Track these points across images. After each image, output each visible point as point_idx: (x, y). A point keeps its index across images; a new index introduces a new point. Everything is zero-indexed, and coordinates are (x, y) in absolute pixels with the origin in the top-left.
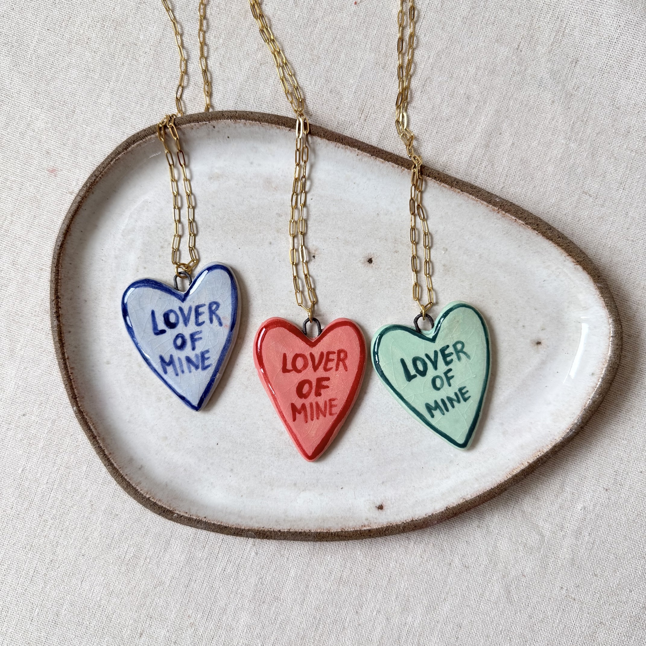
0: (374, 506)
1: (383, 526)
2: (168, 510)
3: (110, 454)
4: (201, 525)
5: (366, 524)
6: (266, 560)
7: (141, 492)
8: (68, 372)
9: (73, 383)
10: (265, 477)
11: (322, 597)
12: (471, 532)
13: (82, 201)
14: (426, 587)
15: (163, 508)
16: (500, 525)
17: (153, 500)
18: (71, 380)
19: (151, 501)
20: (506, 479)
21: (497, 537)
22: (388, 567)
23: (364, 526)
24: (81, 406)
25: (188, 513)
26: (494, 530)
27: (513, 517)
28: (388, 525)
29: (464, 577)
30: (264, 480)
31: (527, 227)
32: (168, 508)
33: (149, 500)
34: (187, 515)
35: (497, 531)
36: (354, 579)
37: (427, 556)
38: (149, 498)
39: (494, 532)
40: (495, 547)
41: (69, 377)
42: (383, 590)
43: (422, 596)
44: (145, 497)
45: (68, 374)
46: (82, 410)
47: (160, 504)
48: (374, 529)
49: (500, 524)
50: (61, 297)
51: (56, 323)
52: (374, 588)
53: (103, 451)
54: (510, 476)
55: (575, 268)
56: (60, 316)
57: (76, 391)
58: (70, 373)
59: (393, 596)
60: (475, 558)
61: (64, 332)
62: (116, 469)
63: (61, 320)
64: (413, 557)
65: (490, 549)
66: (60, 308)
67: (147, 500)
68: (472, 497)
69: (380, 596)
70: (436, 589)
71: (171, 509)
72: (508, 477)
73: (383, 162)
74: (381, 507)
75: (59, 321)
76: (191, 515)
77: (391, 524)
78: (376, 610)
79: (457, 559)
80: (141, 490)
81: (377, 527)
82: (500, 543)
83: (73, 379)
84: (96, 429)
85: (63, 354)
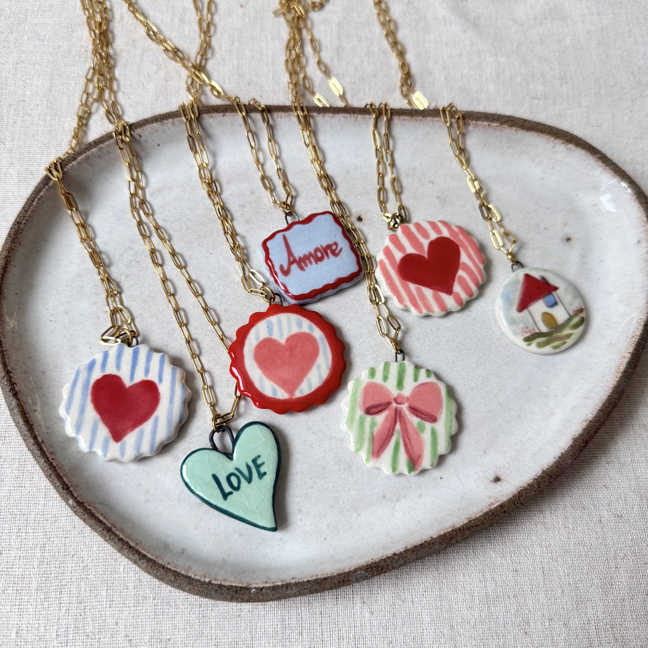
0: (489, 481)
1: (513, 494)
2: (241, 588)
3: (137, 544)
4: (292, 590)
5: (493, 501)
6: (386, 615)
7: (196, 577)
8: (48, 458)
9: (58, 470)
10: (344, 503)
11: (475, 633)
12: (603, 473)
13: (10, 255)
14: (589, 562)
15: (233, 589)
16: (629, 451)
17: (216, 582)
18: (54, 467)
19: (214, 584)
20: (617, 379)
21: (632, 466)
22: (535, 558)
23: (493, 504)
24: (78, 496)
25: (269, 582)
26: (625, 459)
27: (638, 436)
28: (519, 490)
29: (624, 530)
30: (344, 507)
31: (504, 127)
32: (241, 585)
33: (211, 584)
34: (268, 585)
35: (630, 459)
36: (504, 591)
37: (571, 523)
38: (210, 582)
39: (627, 462)
40: (637, 478)
41: (51, 464)
42: (543, 589)
43: (590, 575)
44: (205, 582)
45: (49, 461)
46: (81, 501)
47: (227, 584)
48: (506, 502)
49: (629, 449)
50: (13, 371)
51: (14, 403)
52: (531, 591)
53: (127, 543)
54: (619, 375)
55: (567, 149)
56: (17, 393)
57: (65, 480)
58: (50, 459)
59: (557, 590)
60: (624, 502)
61: (29, 411)
62: (152, 560)
63: (20, 397)
64: (557, 532)
65: (633, 483)
66: (15, 383)
67: (208, 585)
68: (593, 414)
69: (542, 597)
70: (601, 559)
71: (245, 585)
72: (619, 377)
73: (333, 117)
74: (497, 479)
75: (18, 399)
76: (273, 583)
77: (521, 487)
78: (547, 618)
79: (605, 511)
80: (196, 575)
81: (508, 498)
82: (640, 472)
83: (57, 465)
84: (107, 520)
85: (35, 438)
